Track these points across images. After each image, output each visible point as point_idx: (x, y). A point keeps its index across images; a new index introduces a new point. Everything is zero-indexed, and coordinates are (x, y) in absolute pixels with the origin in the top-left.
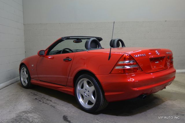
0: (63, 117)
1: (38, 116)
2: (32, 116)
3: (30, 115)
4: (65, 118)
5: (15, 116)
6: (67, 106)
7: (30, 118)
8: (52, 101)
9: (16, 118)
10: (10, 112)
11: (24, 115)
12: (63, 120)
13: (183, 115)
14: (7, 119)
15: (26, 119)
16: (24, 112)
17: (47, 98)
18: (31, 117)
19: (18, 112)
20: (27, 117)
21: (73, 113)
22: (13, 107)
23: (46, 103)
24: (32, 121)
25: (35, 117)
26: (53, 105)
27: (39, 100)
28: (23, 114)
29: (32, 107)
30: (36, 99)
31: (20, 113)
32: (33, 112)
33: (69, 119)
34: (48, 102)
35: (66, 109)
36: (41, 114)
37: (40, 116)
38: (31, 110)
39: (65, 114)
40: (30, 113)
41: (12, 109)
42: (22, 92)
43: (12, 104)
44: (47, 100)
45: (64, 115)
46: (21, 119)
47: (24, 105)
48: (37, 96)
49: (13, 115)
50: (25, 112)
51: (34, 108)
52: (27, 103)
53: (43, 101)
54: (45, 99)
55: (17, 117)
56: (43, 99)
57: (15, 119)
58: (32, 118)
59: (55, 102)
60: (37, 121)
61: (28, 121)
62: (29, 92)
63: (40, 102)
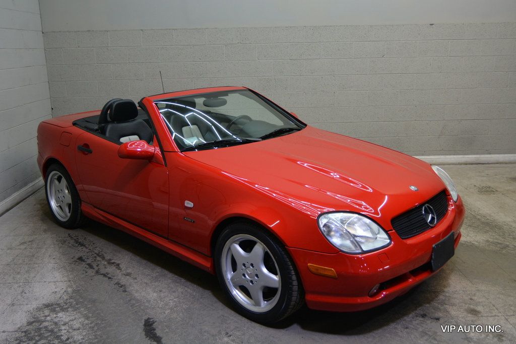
0: (145, 325)
1: (83, 319)
2: (67, 320)
3: (63, 316)
4: (149, 328)
5: (25, 321)
6: (156, 284)
7: (63, 328)
8: (119, 269)
9: (27, 328)
10: (13, 305)
11: (48, 318)
12: (144, 333)
13: (438, 319)
14: (4, 332)
15: (52, 331)
16: (47, 306)
17: (108, 257)
18: (64, 324)
19: (34, 305)
20: (56, 324)
21: (171, 309)
22: (21, 289)
23: (105, 275)
24: (68, 339)
25: (76, 325)
26: (124, 280)
27: (89, 265)
28: (47, 312)
29: (70, 290)
30: (81, 259)
31: (39, 309)
32: (71, 306)
33: (159, 333)
34: (111, 270)
35: (155, 294)
36: (90, 315)
37: (86, 322)
38: (65, 298)
39: (151, 314)
40: (63, 310)
41: (19, 297)
42: (45, 231)
43: (19, 276)
44: (110, 263)
45: (145, 317)
46: (40, 329)
47: (49, 282)
48: (84, 249)
49: (20, 319)
50: (52, 305)
51: (74, 291)
52: (58, 275)
53: (97, 266)
54: (103, 258)
55: (30, 323)
56: (98, 258)
57: (25, 332)
58: (66, 327)
59: (129, 271)
60: (80, 337)
61: (58, 337)
62: (64, 233)
63: (91, 272)
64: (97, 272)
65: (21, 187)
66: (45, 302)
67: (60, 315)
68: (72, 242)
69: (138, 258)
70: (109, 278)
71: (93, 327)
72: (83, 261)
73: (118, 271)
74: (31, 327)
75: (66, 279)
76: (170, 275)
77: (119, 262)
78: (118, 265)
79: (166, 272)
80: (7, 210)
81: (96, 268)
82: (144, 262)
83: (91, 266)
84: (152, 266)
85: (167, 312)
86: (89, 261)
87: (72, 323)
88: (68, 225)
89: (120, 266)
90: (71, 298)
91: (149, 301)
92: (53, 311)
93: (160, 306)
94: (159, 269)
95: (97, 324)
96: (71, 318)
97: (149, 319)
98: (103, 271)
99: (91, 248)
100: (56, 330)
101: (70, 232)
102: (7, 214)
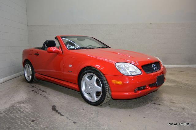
0: (52, 107)
2: (24, 106)
5: (9, 106)
7: (22, 108)
8: (46, 93)
10: (6, 102)
12: (52, 109)
13: (160, 104)
15: (18, 109)
17: (42, 90)
19: (14, 102)
20: (20, 107)
21: (63, 103)
22: (10, 98)
23: (40, 94)
24: (23, 111)
25: (27, 107)
26: (47, 95)
28: (17, 104)
29: (27, 98)
30: (33, 90)
31: (15, 103)
32: (27, 102)
33: (57, 109)
34: (43, 93)
35: (58, 99)
38: (25, 100)
39: (55, 104)
40: (23, 103)
41: (9, 100)
42: (22, 84)
43: (10, 95)
44: (43, 91)
46: (14, 108)
47: (20, 96)
48: (35, 88)
49: (8, 106)
50: (20, 102)
52: (24, 95)
53: (39, 92)
54: (41, 90)
55: (10, 107)
56: (39, 90)
57: (8, 109)
58: (24, 108)
59: (49, 93)
60: (28, 111)
62: (29, 84)
64: (38, 94)
65: (16, 73)
66: (17, 101)
69: (53, 90)
70: (42, 95)
74: (11, 108)
75: (26, 95)
76: (64, 94)
77: (46, 91)
79: (62, 93)
80: (11, 79)
83: (36, 92)
84: (58, 92)
86: (36, 91)
88: (31, 82)
91: (55, 101)
93: (59, 102)
96: (26, 105)
97: (54, 105)
99: (37, 88)
101: (31, 84)
102: (11, 80)
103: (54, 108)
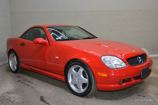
0: (40, 98)
1: (19, 96)
3: (12, 95)
6: (45, 87)
7: (12, 98)
11: (7, 96)
12: (40, 100)
13: (144, 96)
15: (8, 99)
16: (7, 93)
18: (12, 97)
19: (2, 92)
20: (9, 97)
21: (50, 93)
23: (27, 85)
24: (13, 101)
25: (16, 97)
26: (34, 86)
27: (22, 82)
28: (6, 94)
29: (15, 89)
30: (19, 81)
31: (4, 93)
32: (15, 93)
33: (45, 100)
34: (29, 84)
35: (45, 90)
36: (22, 95)
37: (20, 97)
38: (13, 91)
39: (43, 95)
40: (12, 93)
42: (7, 74)
44: (29, 82)
45: (41, 96)
46: (4, 98)
47: (8, 87)
48: (21, 78)
50: (8, 92)
52: (11, 85)
54: (27, 81)
56: (25, 81)
58: (13, 98)
59: (36, 84)
60: (18, 101)
61: (10, 101)
62: (14, 74)
63: (22, 84)
64: (25, 84)
67: (11, 95)
68: (17, 77)
70: (29, 86)
71: (22, 98)
72: (20, 81)
73: (32, 84)
75: (14, 86)
76: (50, 85)
77: (33, 82)
78: (32, 82)
79: (49, 84)
81: (25, 83)
82: (41, 82)
83: (23, 83)
84: (44, 83)
85: (48, 94)
87: (15, 97)
88: (16, 72)
89: (33, 83)
90: (15, 91)
91: (42, 92)
92: (9, 94)
93: (46, 93)
94: (46, 83)
95: (23, 97)
96: (15, 96)
98: (26, 84)
99: (23, 78)
100: (9, 99)
101: (16, 74)
103: (42, 99)
